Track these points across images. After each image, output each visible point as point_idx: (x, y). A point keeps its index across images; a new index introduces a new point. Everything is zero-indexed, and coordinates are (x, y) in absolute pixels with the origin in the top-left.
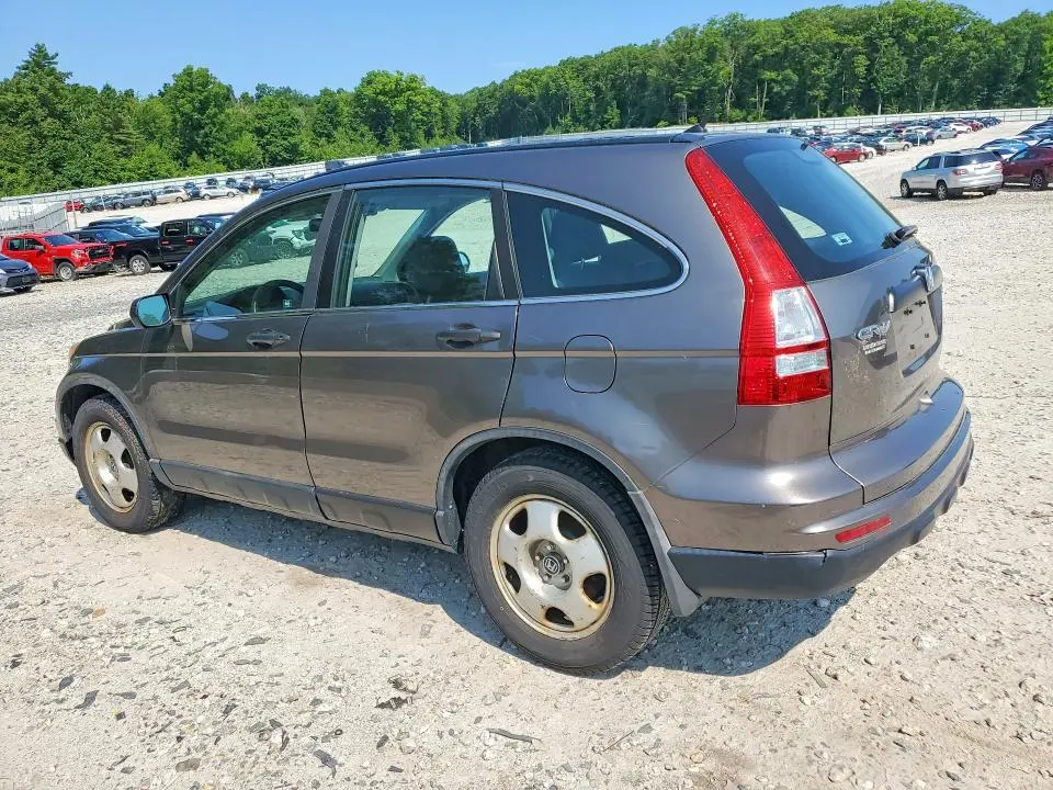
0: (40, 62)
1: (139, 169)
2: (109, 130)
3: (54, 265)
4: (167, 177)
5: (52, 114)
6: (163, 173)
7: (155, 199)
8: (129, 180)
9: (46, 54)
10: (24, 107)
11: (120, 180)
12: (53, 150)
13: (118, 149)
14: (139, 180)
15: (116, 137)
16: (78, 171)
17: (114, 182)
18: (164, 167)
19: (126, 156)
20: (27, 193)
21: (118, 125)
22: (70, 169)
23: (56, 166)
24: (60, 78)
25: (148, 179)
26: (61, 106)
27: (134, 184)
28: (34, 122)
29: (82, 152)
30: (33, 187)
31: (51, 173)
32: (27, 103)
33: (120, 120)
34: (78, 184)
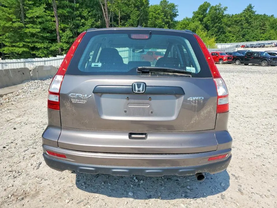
0: (250, 9)
1: (266, 37)
2: (261, 26)
3: (219, 60)
4: (273, 40)
5: (247, 23)
6: (273, 38)
7: (264, 46)
8: (262, 40)
9: (251, 7)
10: (241, 21)
11: (259, 40)
12: (244, 32)
13: (261, 31)
14: (265, 40)
15: (262, 28)
16: (249, 37)
17: (257, 40)
18: (273, 37)
19: (264, 33)
20: (234, 42)
21: (264, 25)
22: (247, 37)
23: (244, 36)
24: (254, 13)
25: (267, 40)
26: (250, 20)
27: (263, 41)
28: (242, 25)
29: (251, 32)
30: (236, 41)
31: (241, 38)
32: (242, 20)
33: (265, 23)
34: (247, 41)
